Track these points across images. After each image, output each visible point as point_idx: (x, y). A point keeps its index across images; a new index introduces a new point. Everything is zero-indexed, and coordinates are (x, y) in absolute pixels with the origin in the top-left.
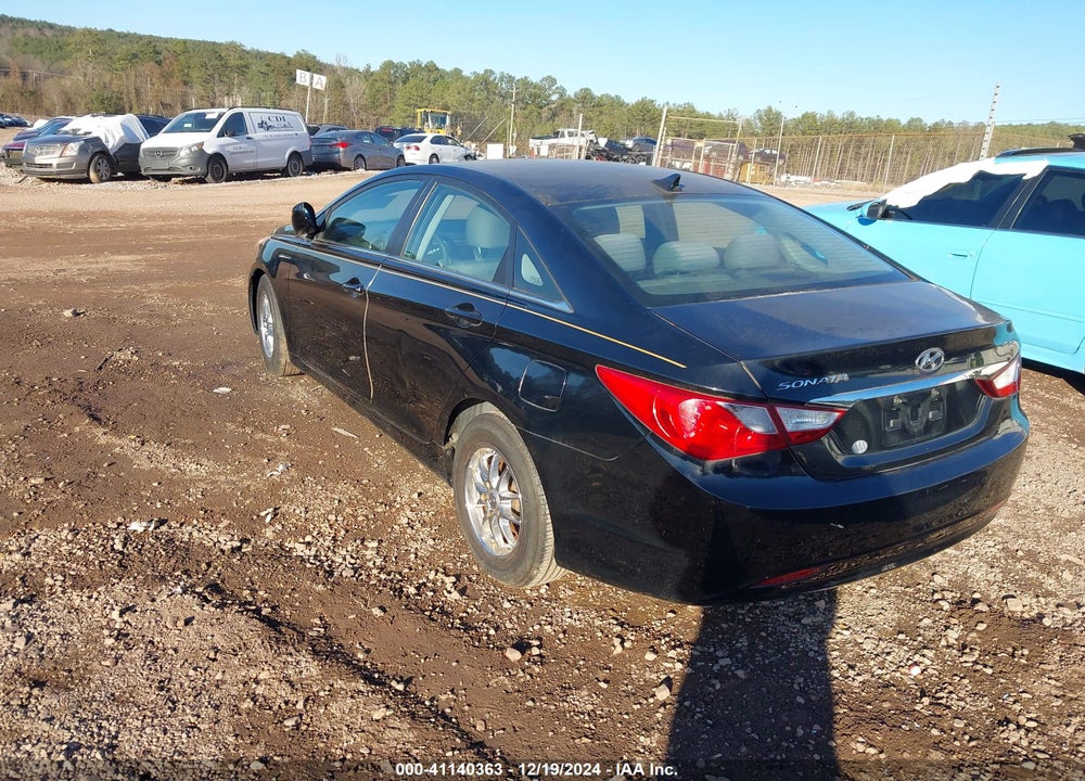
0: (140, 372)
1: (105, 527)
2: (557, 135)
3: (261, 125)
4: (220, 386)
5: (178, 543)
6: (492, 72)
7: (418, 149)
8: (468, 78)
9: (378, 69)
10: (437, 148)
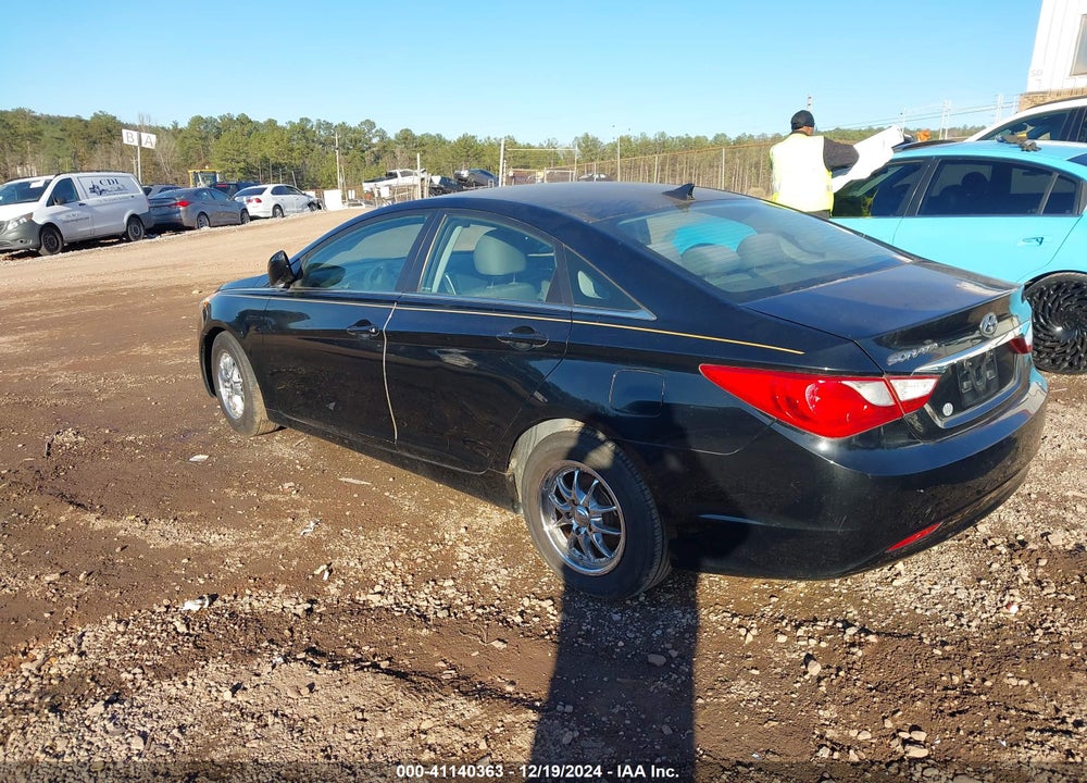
0: (95, 453)
1: (153, 613)
2: (392, 176)
3: (93, 190)
4: (193, 454)
5: (243, 616)
6: (308, 120)
7: (259, 201)
8: (284, 129)
9: (186, 125)
10: (279, 199)
